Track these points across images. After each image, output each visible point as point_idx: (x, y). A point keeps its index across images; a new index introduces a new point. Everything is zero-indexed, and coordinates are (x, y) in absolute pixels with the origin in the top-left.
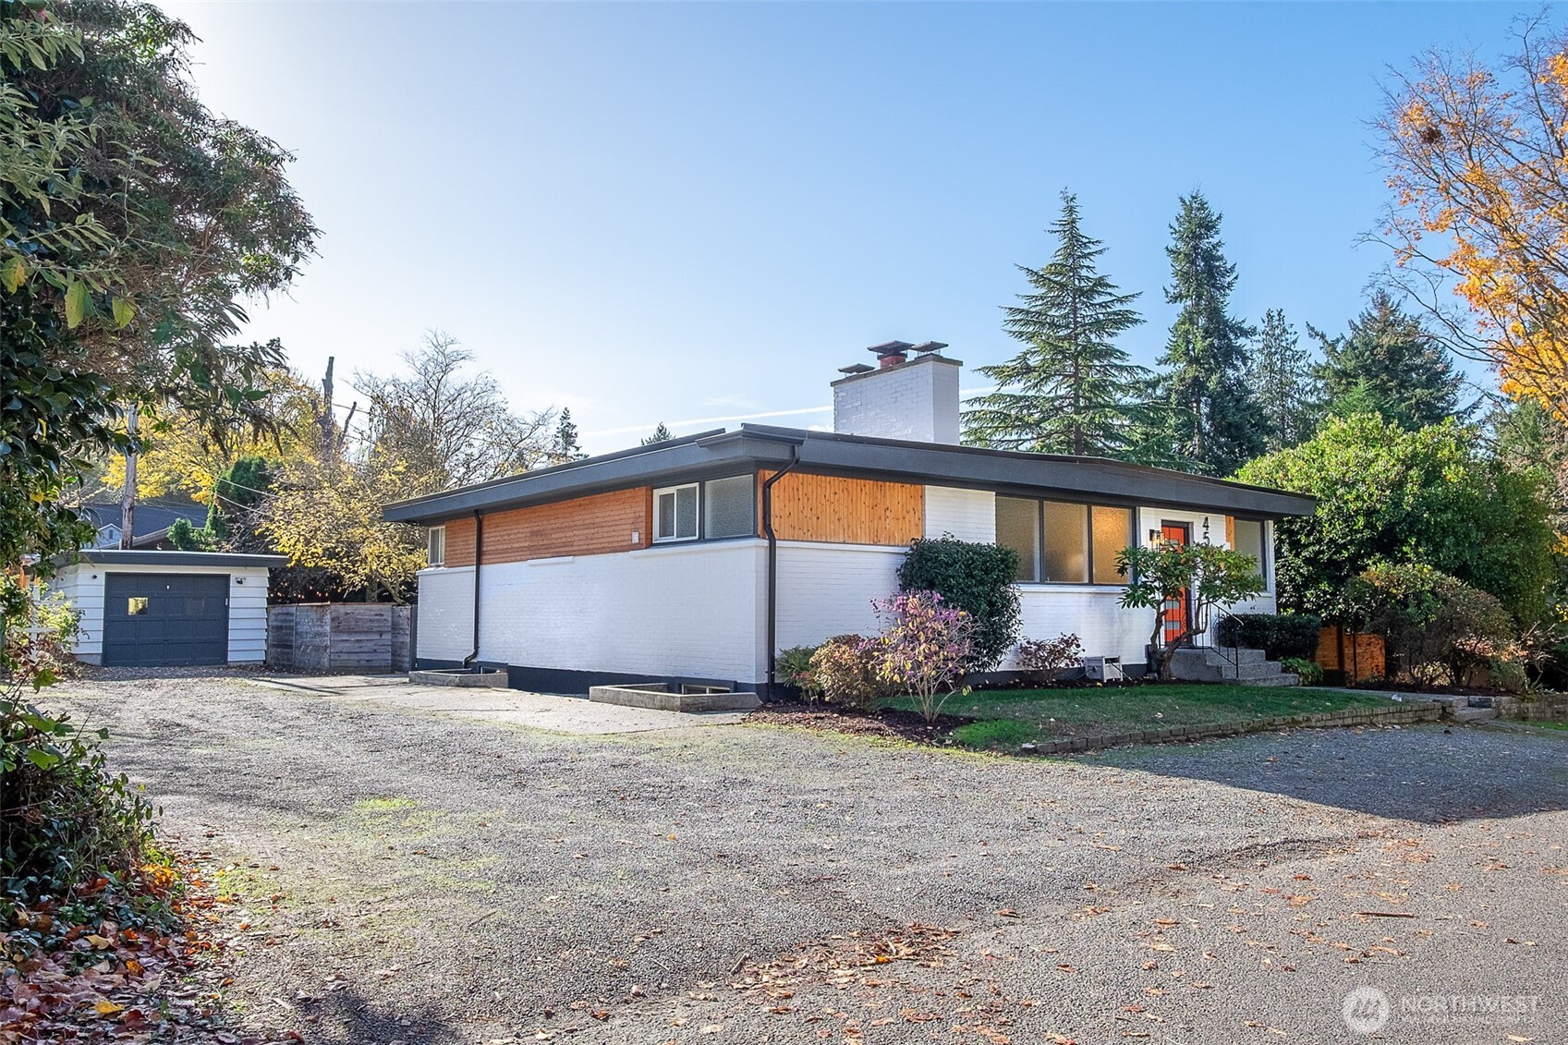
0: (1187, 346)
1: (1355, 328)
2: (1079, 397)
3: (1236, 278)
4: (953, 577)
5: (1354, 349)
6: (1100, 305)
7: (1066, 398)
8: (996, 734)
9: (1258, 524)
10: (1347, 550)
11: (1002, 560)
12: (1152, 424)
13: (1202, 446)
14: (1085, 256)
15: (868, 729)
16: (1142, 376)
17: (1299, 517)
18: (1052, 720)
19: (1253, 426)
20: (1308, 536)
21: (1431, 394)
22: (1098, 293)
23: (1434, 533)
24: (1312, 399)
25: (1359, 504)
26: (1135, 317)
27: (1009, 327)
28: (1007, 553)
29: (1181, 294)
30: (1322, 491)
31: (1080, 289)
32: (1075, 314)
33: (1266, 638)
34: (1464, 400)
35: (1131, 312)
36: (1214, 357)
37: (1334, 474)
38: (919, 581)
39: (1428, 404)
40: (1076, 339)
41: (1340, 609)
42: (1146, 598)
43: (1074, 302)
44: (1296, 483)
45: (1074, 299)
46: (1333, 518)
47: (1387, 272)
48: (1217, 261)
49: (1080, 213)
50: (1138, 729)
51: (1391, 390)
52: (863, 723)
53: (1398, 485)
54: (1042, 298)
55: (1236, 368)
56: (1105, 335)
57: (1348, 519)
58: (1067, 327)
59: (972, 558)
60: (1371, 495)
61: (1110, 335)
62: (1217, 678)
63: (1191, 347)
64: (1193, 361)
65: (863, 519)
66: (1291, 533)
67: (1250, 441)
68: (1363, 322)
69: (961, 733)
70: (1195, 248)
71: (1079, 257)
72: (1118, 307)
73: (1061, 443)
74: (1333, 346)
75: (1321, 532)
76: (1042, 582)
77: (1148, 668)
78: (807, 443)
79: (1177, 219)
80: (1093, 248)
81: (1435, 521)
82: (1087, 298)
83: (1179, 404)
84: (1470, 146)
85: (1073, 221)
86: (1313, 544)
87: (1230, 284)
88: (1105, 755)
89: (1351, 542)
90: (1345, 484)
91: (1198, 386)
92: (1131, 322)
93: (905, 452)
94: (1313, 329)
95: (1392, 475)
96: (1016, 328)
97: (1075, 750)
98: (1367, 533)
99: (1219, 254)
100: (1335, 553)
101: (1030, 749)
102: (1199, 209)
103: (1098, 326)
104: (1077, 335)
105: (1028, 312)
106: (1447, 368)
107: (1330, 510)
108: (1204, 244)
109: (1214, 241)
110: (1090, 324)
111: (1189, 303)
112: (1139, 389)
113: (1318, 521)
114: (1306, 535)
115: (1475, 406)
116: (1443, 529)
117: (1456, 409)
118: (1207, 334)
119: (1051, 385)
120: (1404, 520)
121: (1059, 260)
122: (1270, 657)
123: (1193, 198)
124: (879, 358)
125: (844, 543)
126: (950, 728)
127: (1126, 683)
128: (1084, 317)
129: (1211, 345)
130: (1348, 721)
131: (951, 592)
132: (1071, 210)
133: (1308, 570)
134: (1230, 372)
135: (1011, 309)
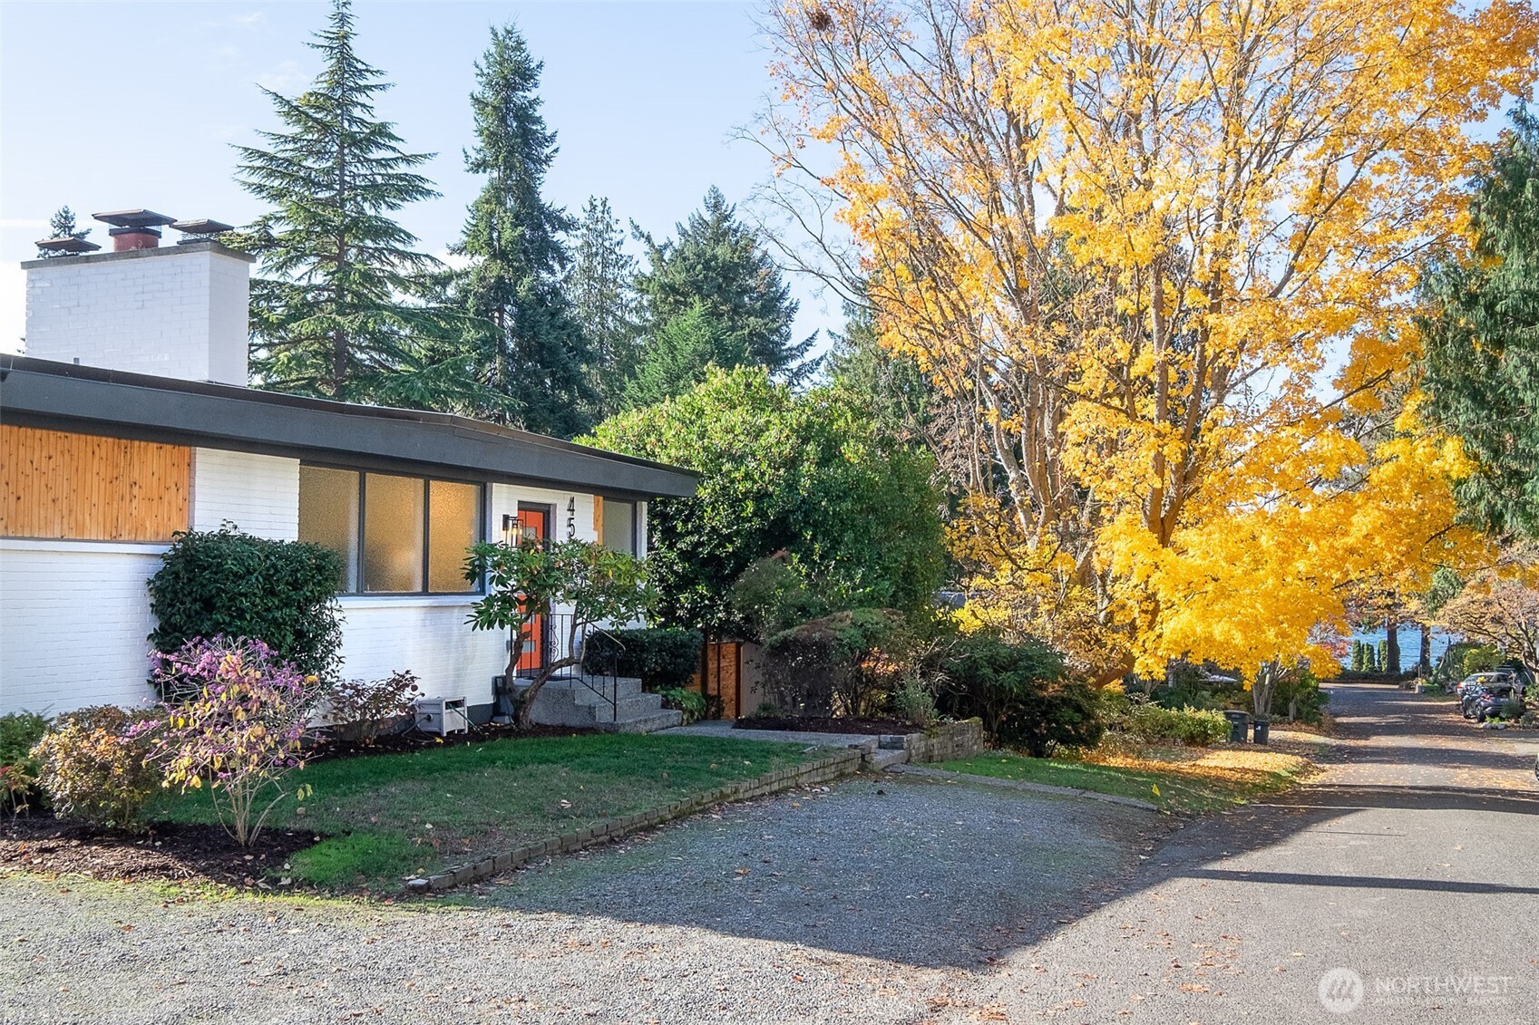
0: (490, 233)
1: (684, 233)
2: (343, 290)
3: (556, 150)
4: (245, 595)
5: (685, 259)
6: (378, 161)
7: (324, 289)
8: (357, 862)
9: (629, 506)
10: (732, 542)
11: (320, 569)
12: (443, 337)
13: (505, 372)
14: (361, 89)
15: (146, 869)
16: (431, 268)
17: (676, 497)
18: (429, 826)
19: (571, 350)
20: (685, 522)
21: (766, 324)
22: (378, 145)
23: (832, 526)
24: (635, 320)
25: (749, 485)
26: (427, 186)
27: (244, 176)
28: (325, 556)
29: (484, 161)
30: (704, 465)
31: (352, 135)
32: (342, 169)
33: (642, 663)
34: (798, 332)
35: (421, 179)
36: (525, 252)
37: (719, 441)
38: (188, 600)
39: (761, 336)
40: (342, 206)
41: (720, 619)
42: (506, 616)
43: (341, 152)
44: (673, 452)
45: (342, 147)
46: (717, 501)
47: (772, 185)
48: (534, 123)
49: (356, 25)
50: (552, 833)
51: (722, 315)
52: (131, 856)
53: (792, 463)
54: (295, 140)
55: (552, 272)
56: (384, 206)
57: (736, 503)
58: (329, 187)
59: (274, 566)
60: (763, 474)
61: (391, 207)
62: (588, 722)
63: (495, 235)
64: (499, 255)
65: (95, 500)
66: (665, 517)
67: (565, 369)
68: (693, 226)
69: (301, 863)
70: (507, 100)
71: (351, 89)
72: (402, 168)
73: (315, 354)
74: (660, 251)
75: (701, 518)
76: (360, 593)
77: (496, 709)
78: (14, 376)
79: (486, 57)
80: (372, 80)
81: (834, 510)
82: (362, 150)
83: (477, 313)
84: (858, 41)
85: (345, 37)
86: (691, 533)
87: (548, 158)
88: (524, 882)
89: (738, 533)
90: (732, 458)
91: (501, 291)
92: (421, 193)
93: (173, 398)
94: (637, 227)
95: (787, 449)
96: (255, 179)
97: (479, 879)
98: (756, 523)
99: (537, 114)
100: (717, 547)
101: (421, 887)
102: (514, 49)
103: (377, 192)
104: (343, 201)
105: (272, 158)
106: (782, 296)
107: (713, 490)
108: (519, 97)
109: (531, 95)
110: (364, 188)
111: (495, 174)
112: (423, 285)
113: (698, 503)
114: (683, 521)
115: (809, 342)
116: (842, 521)
117: (789, 344)
118: (518, 220)
119: (303, 268)
120: (799, 508)
121: (322, 88)
122: (648, 687)
123: (508, 32)
124: (112, 233)
125: (62, 539)
126: (283, 856)
127: (474, 736)
128: (354, 176)
129: (522, 236)
130: (775, 787)
131: (242, 618)
132: (343, 19)
133: (684, 568)
134: (544, 275)
135: (246, 149)
